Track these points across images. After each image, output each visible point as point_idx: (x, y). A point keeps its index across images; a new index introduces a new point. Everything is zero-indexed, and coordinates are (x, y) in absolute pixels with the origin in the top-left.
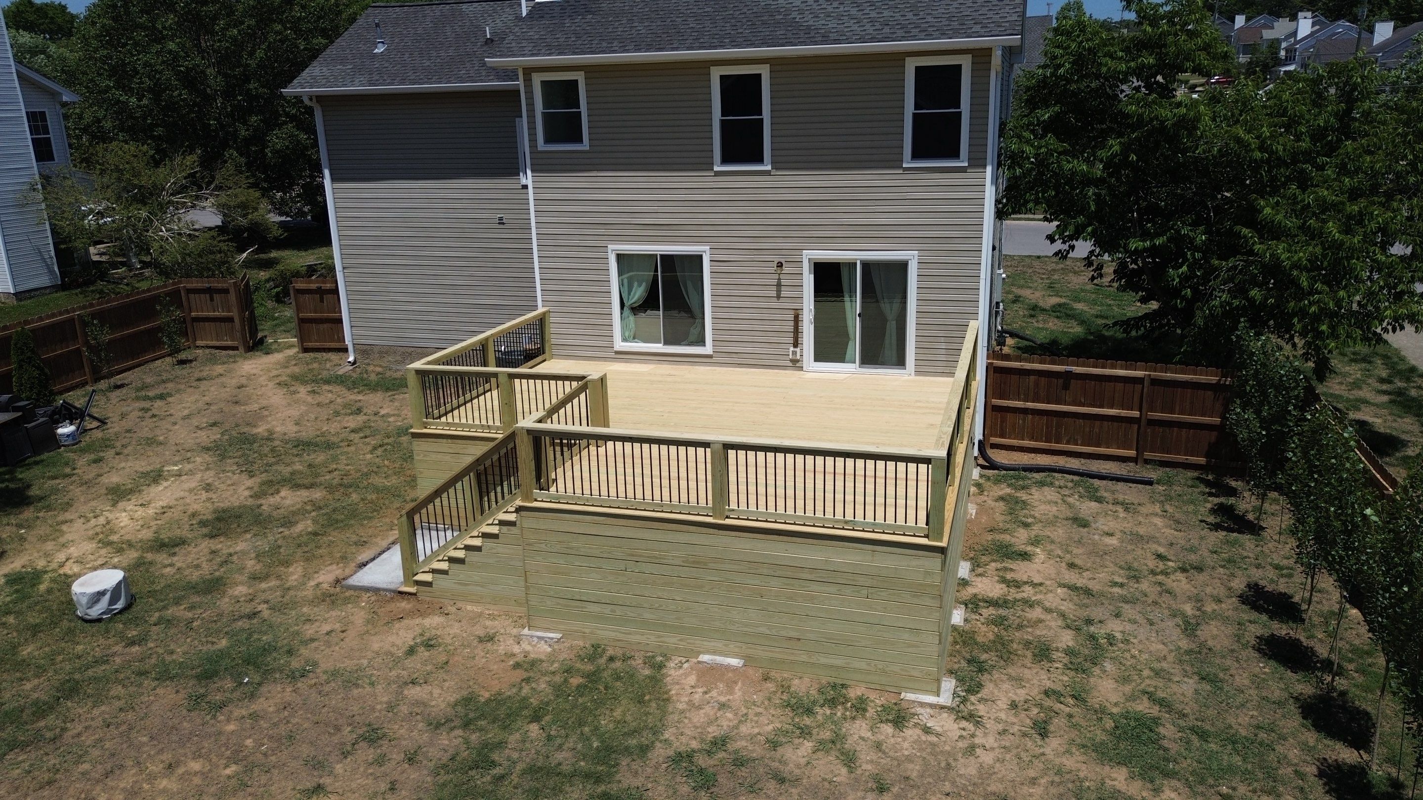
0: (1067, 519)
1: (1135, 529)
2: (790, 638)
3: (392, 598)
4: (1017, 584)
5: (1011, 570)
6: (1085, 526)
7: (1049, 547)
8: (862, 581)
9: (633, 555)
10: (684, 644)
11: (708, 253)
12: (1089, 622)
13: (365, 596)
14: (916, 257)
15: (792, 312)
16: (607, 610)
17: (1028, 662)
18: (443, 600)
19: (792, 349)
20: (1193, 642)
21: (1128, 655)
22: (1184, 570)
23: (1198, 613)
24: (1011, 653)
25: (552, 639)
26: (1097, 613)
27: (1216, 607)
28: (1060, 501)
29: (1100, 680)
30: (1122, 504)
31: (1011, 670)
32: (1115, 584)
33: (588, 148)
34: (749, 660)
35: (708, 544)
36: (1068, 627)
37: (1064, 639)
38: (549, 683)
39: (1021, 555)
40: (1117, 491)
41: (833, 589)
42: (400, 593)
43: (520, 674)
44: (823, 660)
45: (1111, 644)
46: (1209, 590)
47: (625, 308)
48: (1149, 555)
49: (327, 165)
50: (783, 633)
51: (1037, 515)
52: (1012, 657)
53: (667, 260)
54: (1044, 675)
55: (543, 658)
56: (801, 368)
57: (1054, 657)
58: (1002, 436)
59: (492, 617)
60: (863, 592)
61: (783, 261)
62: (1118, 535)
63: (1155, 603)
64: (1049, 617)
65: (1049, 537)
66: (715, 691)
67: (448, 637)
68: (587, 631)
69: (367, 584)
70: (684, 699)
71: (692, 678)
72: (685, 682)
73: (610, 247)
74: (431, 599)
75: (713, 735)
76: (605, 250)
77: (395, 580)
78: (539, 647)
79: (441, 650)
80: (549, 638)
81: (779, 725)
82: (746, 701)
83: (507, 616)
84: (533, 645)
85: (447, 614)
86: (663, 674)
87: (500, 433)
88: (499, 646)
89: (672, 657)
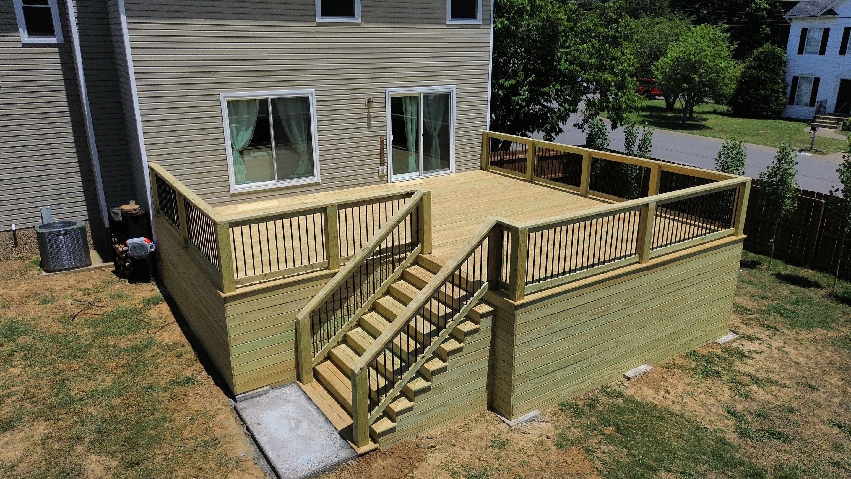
2: (671, 334)
9: (593, 315)
11: (315, 94)
14: (455, 89)
15: (380, 138)
18: (405, 440)
19: (380, 167)
25: (536, 416)
35: (639, 285)
38: (602, 443)
41: (695, 288)
42: (361, 455)
43: (576, 450)
44: (684, 340)
47: (236, 152)
50: (668, 332)
53: (279, 103)
55: (557, 431)
56: (387, 181)
59: (466, 428)
60: (708, 283)
61: (371, 97)
66: (669, 388)
67: (475, 461)
68: (554, 396)
69: (315, 468)
70: (669, 402)
71: (646, 389)
72: (647, 394)
73: (223, 94)
74: (393, 445)
75: (721, 411)
76: (217, 97)
77: (331, 449)
78: (540, 427)
79: (494, 473)
80: (534, 417)
81: (726, 386)
82: (688, 385)
83: (472, 421)
84: (534, 428)
85: (432, 447)
86: (630, 397)
87: (327, 268)
88: (517, 443)
89: (609, 385)
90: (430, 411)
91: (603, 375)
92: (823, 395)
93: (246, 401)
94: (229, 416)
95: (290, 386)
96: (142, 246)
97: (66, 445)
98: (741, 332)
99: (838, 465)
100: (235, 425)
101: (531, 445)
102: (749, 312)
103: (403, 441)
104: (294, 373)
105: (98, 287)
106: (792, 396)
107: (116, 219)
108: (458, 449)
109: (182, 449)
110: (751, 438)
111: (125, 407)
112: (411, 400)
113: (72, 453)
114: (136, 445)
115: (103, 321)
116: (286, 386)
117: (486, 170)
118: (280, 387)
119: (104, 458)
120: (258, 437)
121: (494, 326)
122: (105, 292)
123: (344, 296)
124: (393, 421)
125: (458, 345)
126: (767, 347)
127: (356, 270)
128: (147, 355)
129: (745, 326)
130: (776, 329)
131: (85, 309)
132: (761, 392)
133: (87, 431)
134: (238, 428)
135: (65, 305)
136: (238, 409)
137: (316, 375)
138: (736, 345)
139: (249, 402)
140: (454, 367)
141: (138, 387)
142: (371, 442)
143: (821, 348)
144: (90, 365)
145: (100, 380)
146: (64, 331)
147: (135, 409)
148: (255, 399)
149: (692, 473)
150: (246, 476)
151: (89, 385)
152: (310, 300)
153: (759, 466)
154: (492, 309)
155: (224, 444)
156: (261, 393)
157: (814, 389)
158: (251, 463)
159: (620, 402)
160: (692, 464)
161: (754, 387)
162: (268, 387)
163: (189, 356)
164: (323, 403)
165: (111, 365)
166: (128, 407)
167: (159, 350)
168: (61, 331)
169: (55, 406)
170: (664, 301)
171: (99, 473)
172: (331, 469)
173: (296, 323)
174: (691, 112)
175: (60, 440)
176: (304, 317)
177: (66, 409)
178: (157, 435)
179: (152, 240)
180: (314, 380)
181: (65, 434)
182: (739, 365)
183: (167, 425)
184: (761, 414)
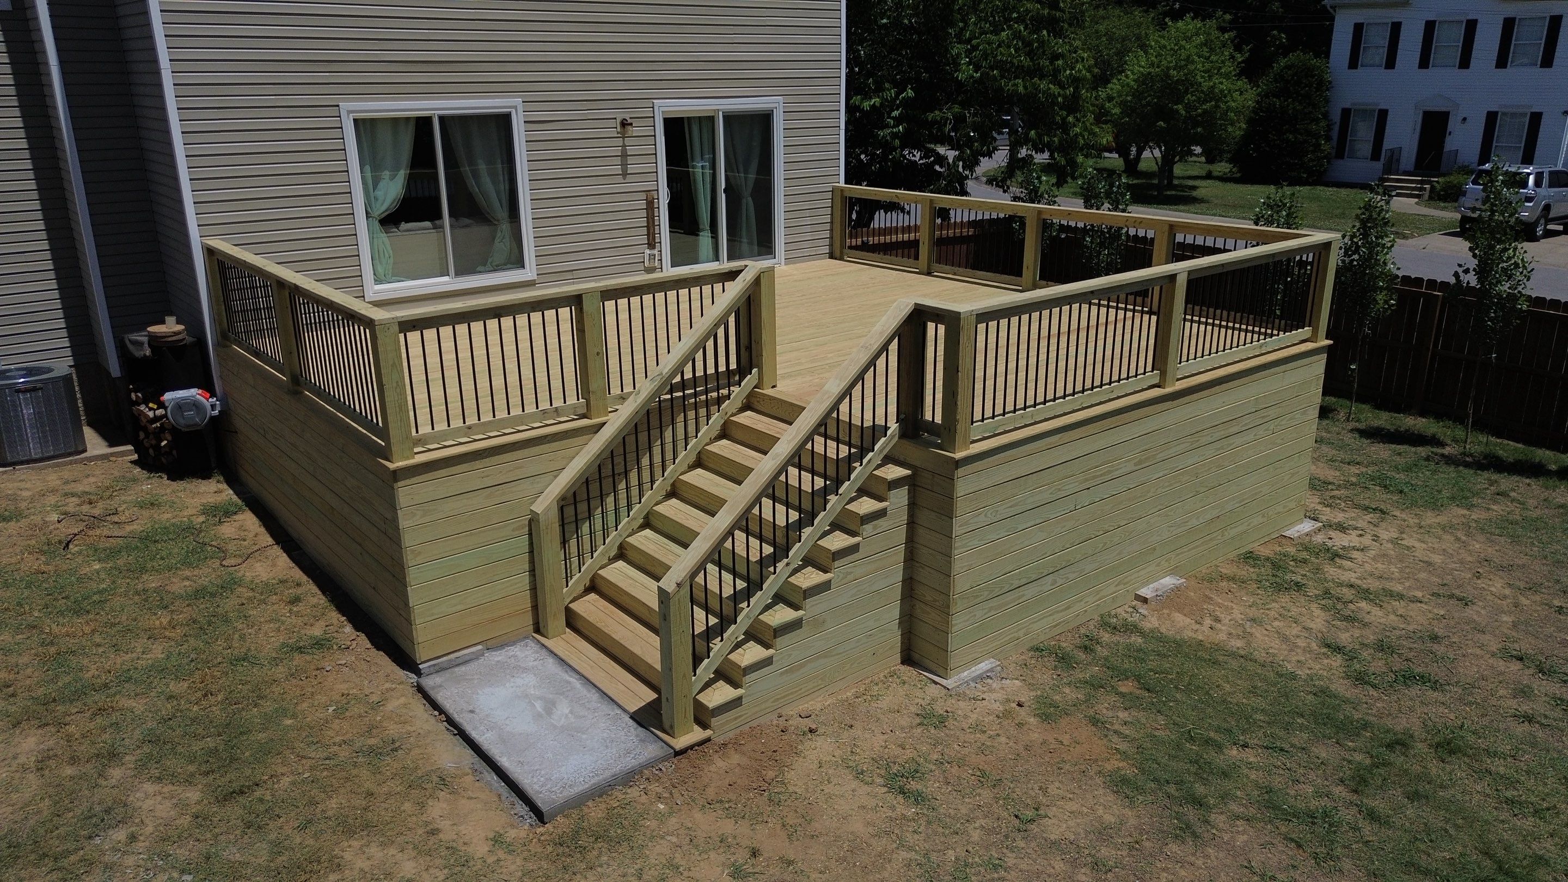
2: (1212, 520)
9: (1086, 481)
11: (520, 109)
13: (632, 796)
14: (782, 104)
15: (646, 196)
16: (1047, 584)
19: (648, 252)
25: (991, 670)
35: (1160, 426)
38: (1117, 708)
41: (1250, 436)
42: (679, 753)
44: (1233, 532)
47: (375, 220)
55: (1034, 693)
61: (627, 117)
66: (1218, 613)
67: (895, 750)
68: (1021, 633)
69: (596, 779)
70: (1222, 636)
71: (1179, 618)
72: (1181, 624)
73: (345, 106)
74: (738, 731)
75: (1314, 646)
76: (333, 111)
77: (623, 746)
78: (1002, 688)
79: (934, 767)
80: (988, 671)
81: (1316, 605)
82: (1250, 606)
83: (877, 684)
84: (991, 690)
85: (811, 731)
86: (1152, 631)
87: (584, 416)
88: (966, 717)
89: (1113, 613)
90: (802, 666)
91: (1102, 594)
92: (1483, 612)
93: (440, 673)
94: (411, 700)
95: (522, 644)
96: (196, 405)
97: (89, 768)
98: (1324, 518)
99: (1529, 719)
100: (426, 716)
101: (991, 718)
102: (1330, 487)
103: (754, 724)
104: (529, 620)
105: (108, 488)
106: (1430, 616)
107: (138, 354)
108: (859, 732)
109: (327, 762)
110: (1374, 686)
111: (199, 694)
112: (767, 646)
113: (104, 783)
114: (233, 759)
115: (128, 548)
116: (514, 643)
117: (841, 259)
118: (502, 646)
119: (171, 787)
120: (474, 735)
121: (913, 505)
122: (123, 498)
123: (620, 469)
124: (735, 685)
125: (849, 541)
126: (1373, 540)
127: (640, 420)
128: (229, 604)
129: (1328, 509)
130: (1382, 512)
131: (89, 527)
132: (1376, 611)
133: (127, 742)
134: (433, 720)
135: (45, 522)
136: (427, 689)
137: (572, 622)
138: (1319, 538)
139: (447, 674)
140: (843, 582)
141: (219, 660)
142: (696, 727)
143: (1464, 538)
144: (113, 625)
145: (139, 650)
146: (50, 568)
147: (220, 698)
148: (456, 669)
149: (1286, 746)
150: (464, 801)
151: (120, 660)
152: (556, 477)
153: (1398, 728)
154: (908, 472)
155: (410, 750)
156: (467, 658)
157: (1465, 602)
158: (469, 779)
159: (1137, 640)
160: (1282, 733)
161: (1363, 604)
162: (480, 647)
163: (315, 601)
164: (592, 667)
165: (157, 623)
166: (206, 695)
167: (251, 594)
168: (43, 568)
169: (54, 700)
170: (1202, 458)
171: (164, 815)
172: (629, 778)
173: (530, 521)
174: (1171, 176)
175: (73, 760)
176: (548, 509)
177: (79, 704)
178: (272, 740)
179: (213, 394)
180: (568, 630)
181: (84, 749)
182: (1331, 571)
183: (289, 722)
184: (1382, 647)
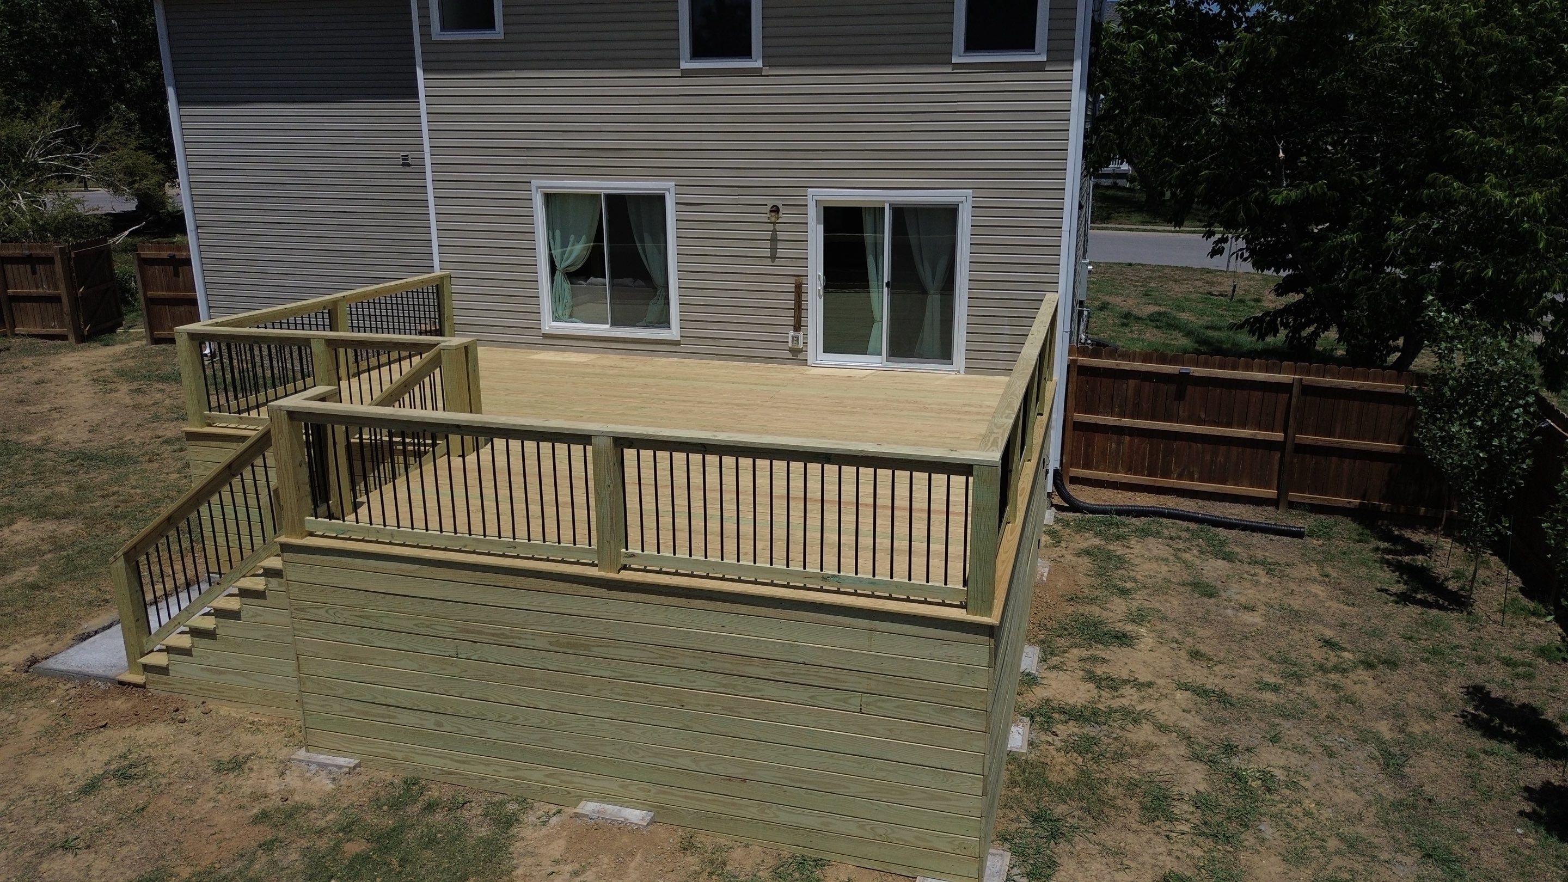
0: (1184, 584)
1: (1286, 601)
2: (730, 778)
3: (105, 692)
4: (1113, 684)
5: (1104, 660)
6: (1211, 596)
7: (1160, 626)
8: (852, 681)
9: (467, 631)
10: (557, 782)
11: (673, 191)
12: (1230, 749)
13: (62, 688)
14: (970, 199)
15: (793, 280)
16: (429, 722)
17: (1133, 820)
18: (185, 697)
19: (792, 333)
20: (1401, 786)
21: (1298, 811)
22: (1369, 666)
23: (1401, 737)
24: (1104, 803)
25: (340, 767)
26: (1241, 734)
27: (1427, 727)
28: (1171, 558)
29: (1256, 858)
30: (1263, 563)
31: (1107, 836)
32: (1266, 686)
33: (501, 37)
34: (661, 814)
35: (590, 613)
36: (1196, 757)
37: (1191, 780)
38: (305, 852)
39: (1117, 637)
40: (1254, 545)
41: (802, 694)
42: (121, 683)
43: (264, 832)
44: (785, 817)
45: (1269, 790)
46: (1411, 698)
47: (557, 273)
48: (1312, 640)
49: (172, 82)
50: (719, 769)
51: (1139, 577)
52: (1106, 810)
53: (617, 202)
54: (1160, 846)
55: (314, 801)
56: (804, 362)
57: (1177, 811)
58: (1087, 466)
59: (255, 728)
60: (853, 701)
61: (779, 204)
62: (1262, 609)
63: (1331, 718)
64: (1164, 740)
65: (1158, 611)
73: (536, 182)
74: (168, 694)
76: (524, 186)
78: (314, 783)
80: (336, 766)
84: (306, 779)
85: (182, 721)
88: (247, 779)
89: (534, 803)
90: (220, 673)
91: (521, 774)
101: (249, 791)
103: (183, 697)
125: (258, 586)
140: (253, 619)
172: (82, 678)
